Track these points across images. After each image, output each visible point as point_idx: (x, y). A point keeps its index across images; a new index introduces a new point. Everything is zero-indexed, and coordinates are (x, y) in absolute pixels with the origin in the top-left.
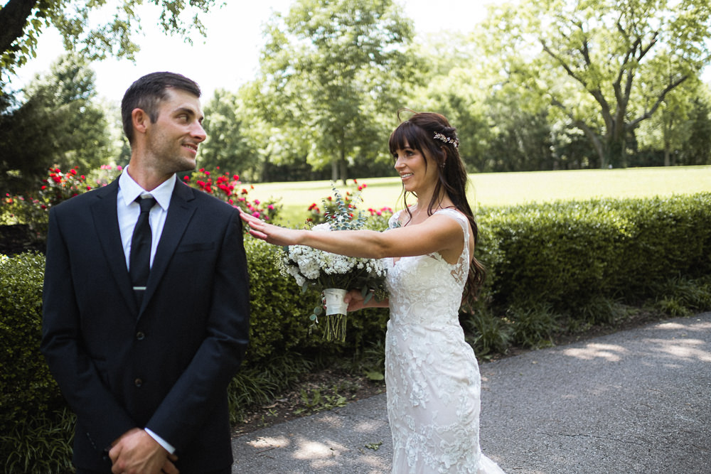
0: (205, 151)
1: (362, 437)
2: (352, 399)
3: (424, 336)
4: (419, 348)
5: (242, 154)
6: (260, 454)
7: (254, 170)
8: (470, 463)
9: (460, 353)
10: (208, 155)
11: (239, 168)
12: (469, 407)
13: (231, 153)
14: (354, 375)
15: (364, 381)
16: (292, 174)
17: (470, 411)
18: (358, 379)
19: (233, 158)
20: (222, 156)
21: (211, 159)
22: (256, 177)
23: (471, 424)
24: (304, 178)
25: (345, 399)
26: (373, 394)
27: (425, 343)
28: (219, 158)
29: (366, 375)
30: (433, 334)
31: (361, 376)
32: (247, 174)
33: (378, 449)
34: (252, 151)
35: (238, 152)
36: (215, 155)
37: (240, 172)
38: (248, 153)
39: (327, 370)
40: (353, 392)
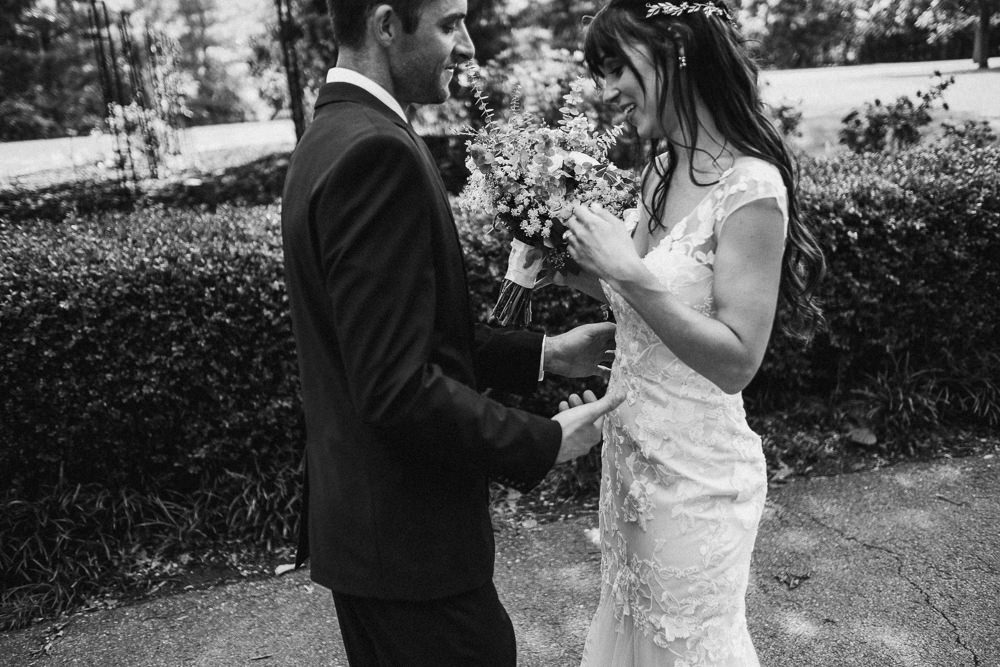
0: (772, 19)
1: (781, 555)
2: (802, 475)
3: (664, 404)
4: (652, 426)
5: (830, 18)
6: (593, 557)
7: (848, 44)
8: (714, 642)
9: (727, 445)
10: (776, 24)
11: (823, 41)
12: (726, 543)
13: (811, 20)
14: (826, 428)
15: (841, 440)
16: (911, 48)
17: (727, 548)
18: (831, 436)
19: (814, 25)
20: (798, 25)
21: (780, 29)
22: (851, 56)
23: (727, 573)
24: (929, 56)
25: (792, 471)
26: (847, 470)
27: (663, 419)
28: (793, 26)
29: (847, 431)
30: (682, 403)
31: (839, 431)
32: (836, 52)
33: (796, 586)
34: (845, 14)
35: (822, 16)
36: (788, 23)
37: (826, 49)
38: (839, 16)
39: (781, 413)
40: (811, 460)
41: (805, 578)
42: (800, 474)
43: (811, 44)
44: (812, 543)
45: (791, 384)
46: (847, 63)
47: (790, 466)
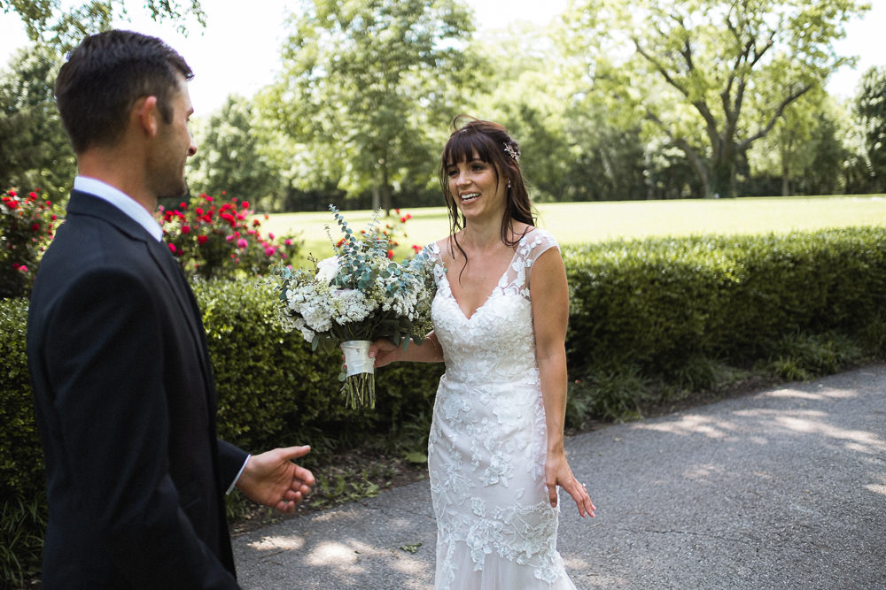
0: (213, 172)
1: (397, 536)
2: (386, 488)
5: (260, 176)
6: (263, 560)
7: (275, 196)
10: (216, 178)
11: (256, 193)
13: (245, 175)
14: (389, 456)
15: (402, 463)
16: (323, 201)
18: (394, 461)
19: (248, 181)
20: (234, 179)
21: (220, 182)
22: (277, 206)
25: (376, 486)
26: (413, 481)
27: (514, 404)
28: (230, 181)
29: (405, 456)
31: (398, 457)
32: (265, 202)
33: (417, 551)
34: (273, 173)
35: (254, 174)
36: (226, 178)
37: (258, 199)
38: (267, 175)
39: (355, 450)
40: (387, 478)
41: (420, 545)
42: (383, 488)
43: (246, 195)
44: (414, 525)
45: (363, 427)
46: (274, 212)
47: (375, 484)
